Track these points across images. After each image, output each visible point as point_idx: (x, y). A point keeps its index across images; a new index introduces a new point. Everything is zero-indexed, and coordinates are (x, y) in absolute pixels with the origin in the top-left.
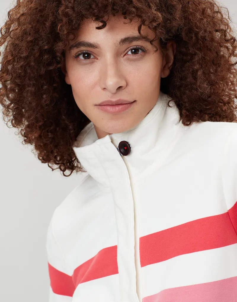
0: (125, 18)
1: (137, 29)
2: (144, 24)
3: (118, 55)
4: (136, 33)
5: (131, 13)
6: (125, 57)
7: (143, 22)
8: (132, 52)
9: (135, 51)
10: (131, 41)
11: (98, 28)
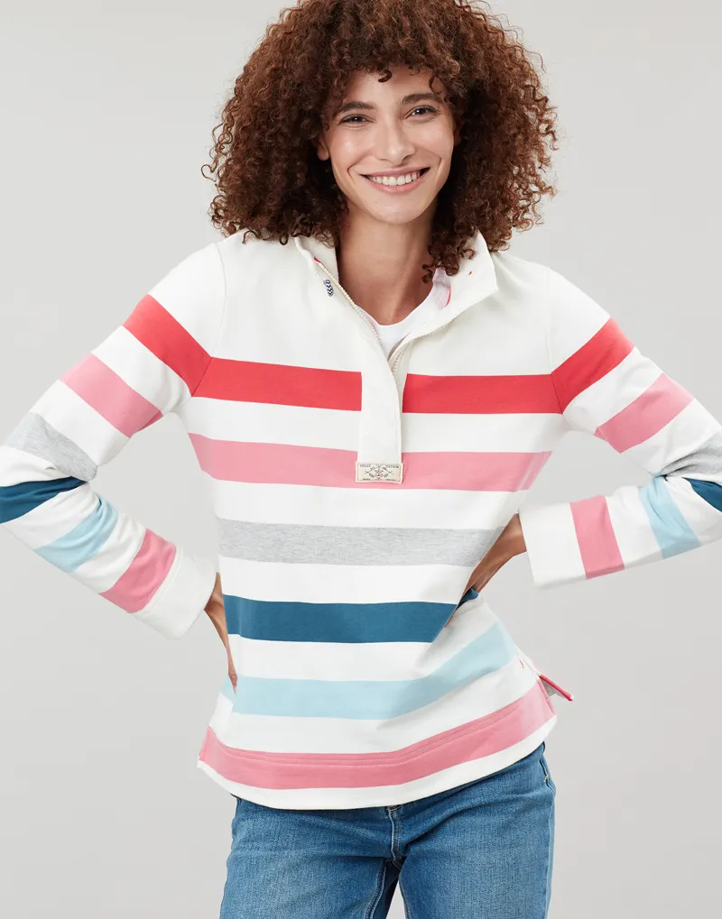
0: (411, 68)
1: (427, 82)
2: (437, 76)
3: (401, 116)
4: (425, 89)
5: (419, 61)
6: (409, 119)
7: (437, 74)
8: (416, 113)
9: (422, 111)
10: (417, 100)
11: (381, 81)
